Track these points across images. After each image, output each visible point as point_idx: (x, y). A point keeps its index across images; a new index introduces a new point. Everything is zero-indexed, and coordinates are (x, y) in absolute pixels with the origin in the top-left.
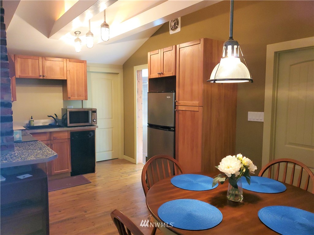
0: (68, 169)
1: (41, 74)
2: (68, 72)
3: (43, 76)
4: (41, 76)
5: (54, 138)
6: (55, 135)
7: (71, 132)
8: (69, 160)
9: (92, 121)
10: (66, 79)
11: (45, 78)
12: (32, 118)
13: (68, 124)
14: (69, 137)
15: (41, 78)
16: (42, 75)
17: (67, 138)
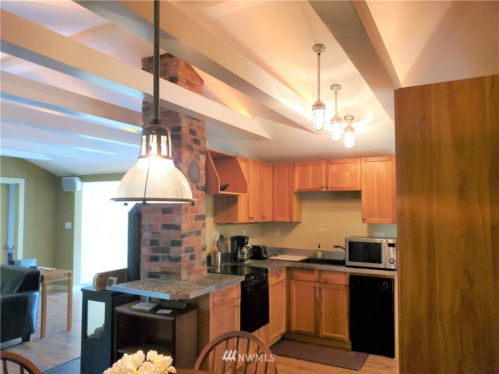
0: (344, 335)
1: (324, 184)
2: (363, 179)
3: (327, 188)
4: (323, 187)
5: (324, 279)
6: (325, 276)
7: (350, 276)
8: (346, 321)
9: (388, 262)
10: (360, 189)
11: (329, 190)
12: (319, 247)
13: (346, 262)
14: (348, 283)
15: (324, 190)
16: (325, 186)
17: (343, 283)
